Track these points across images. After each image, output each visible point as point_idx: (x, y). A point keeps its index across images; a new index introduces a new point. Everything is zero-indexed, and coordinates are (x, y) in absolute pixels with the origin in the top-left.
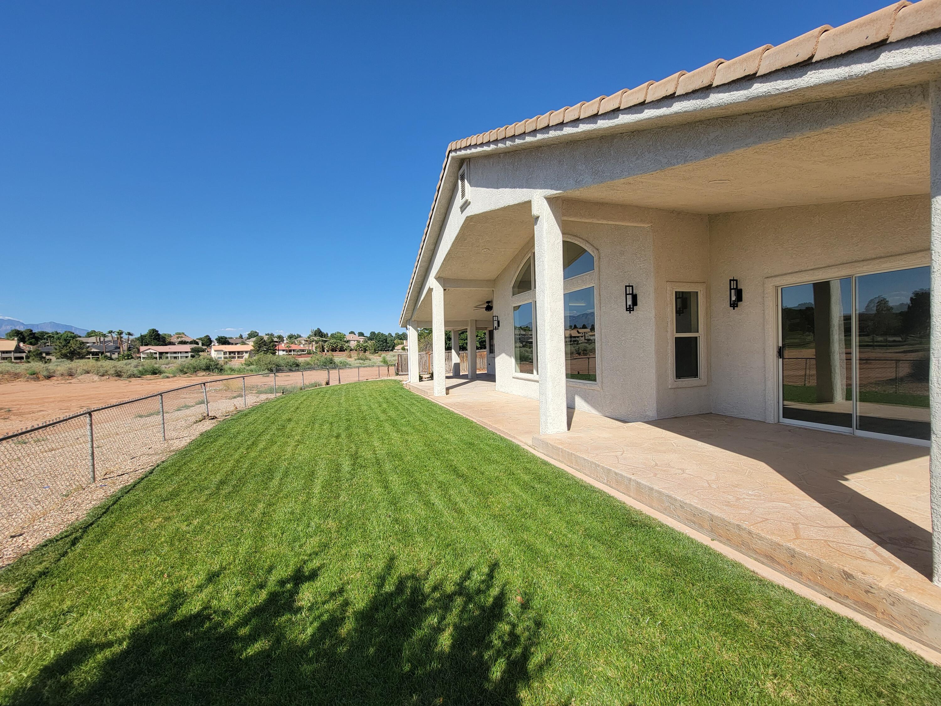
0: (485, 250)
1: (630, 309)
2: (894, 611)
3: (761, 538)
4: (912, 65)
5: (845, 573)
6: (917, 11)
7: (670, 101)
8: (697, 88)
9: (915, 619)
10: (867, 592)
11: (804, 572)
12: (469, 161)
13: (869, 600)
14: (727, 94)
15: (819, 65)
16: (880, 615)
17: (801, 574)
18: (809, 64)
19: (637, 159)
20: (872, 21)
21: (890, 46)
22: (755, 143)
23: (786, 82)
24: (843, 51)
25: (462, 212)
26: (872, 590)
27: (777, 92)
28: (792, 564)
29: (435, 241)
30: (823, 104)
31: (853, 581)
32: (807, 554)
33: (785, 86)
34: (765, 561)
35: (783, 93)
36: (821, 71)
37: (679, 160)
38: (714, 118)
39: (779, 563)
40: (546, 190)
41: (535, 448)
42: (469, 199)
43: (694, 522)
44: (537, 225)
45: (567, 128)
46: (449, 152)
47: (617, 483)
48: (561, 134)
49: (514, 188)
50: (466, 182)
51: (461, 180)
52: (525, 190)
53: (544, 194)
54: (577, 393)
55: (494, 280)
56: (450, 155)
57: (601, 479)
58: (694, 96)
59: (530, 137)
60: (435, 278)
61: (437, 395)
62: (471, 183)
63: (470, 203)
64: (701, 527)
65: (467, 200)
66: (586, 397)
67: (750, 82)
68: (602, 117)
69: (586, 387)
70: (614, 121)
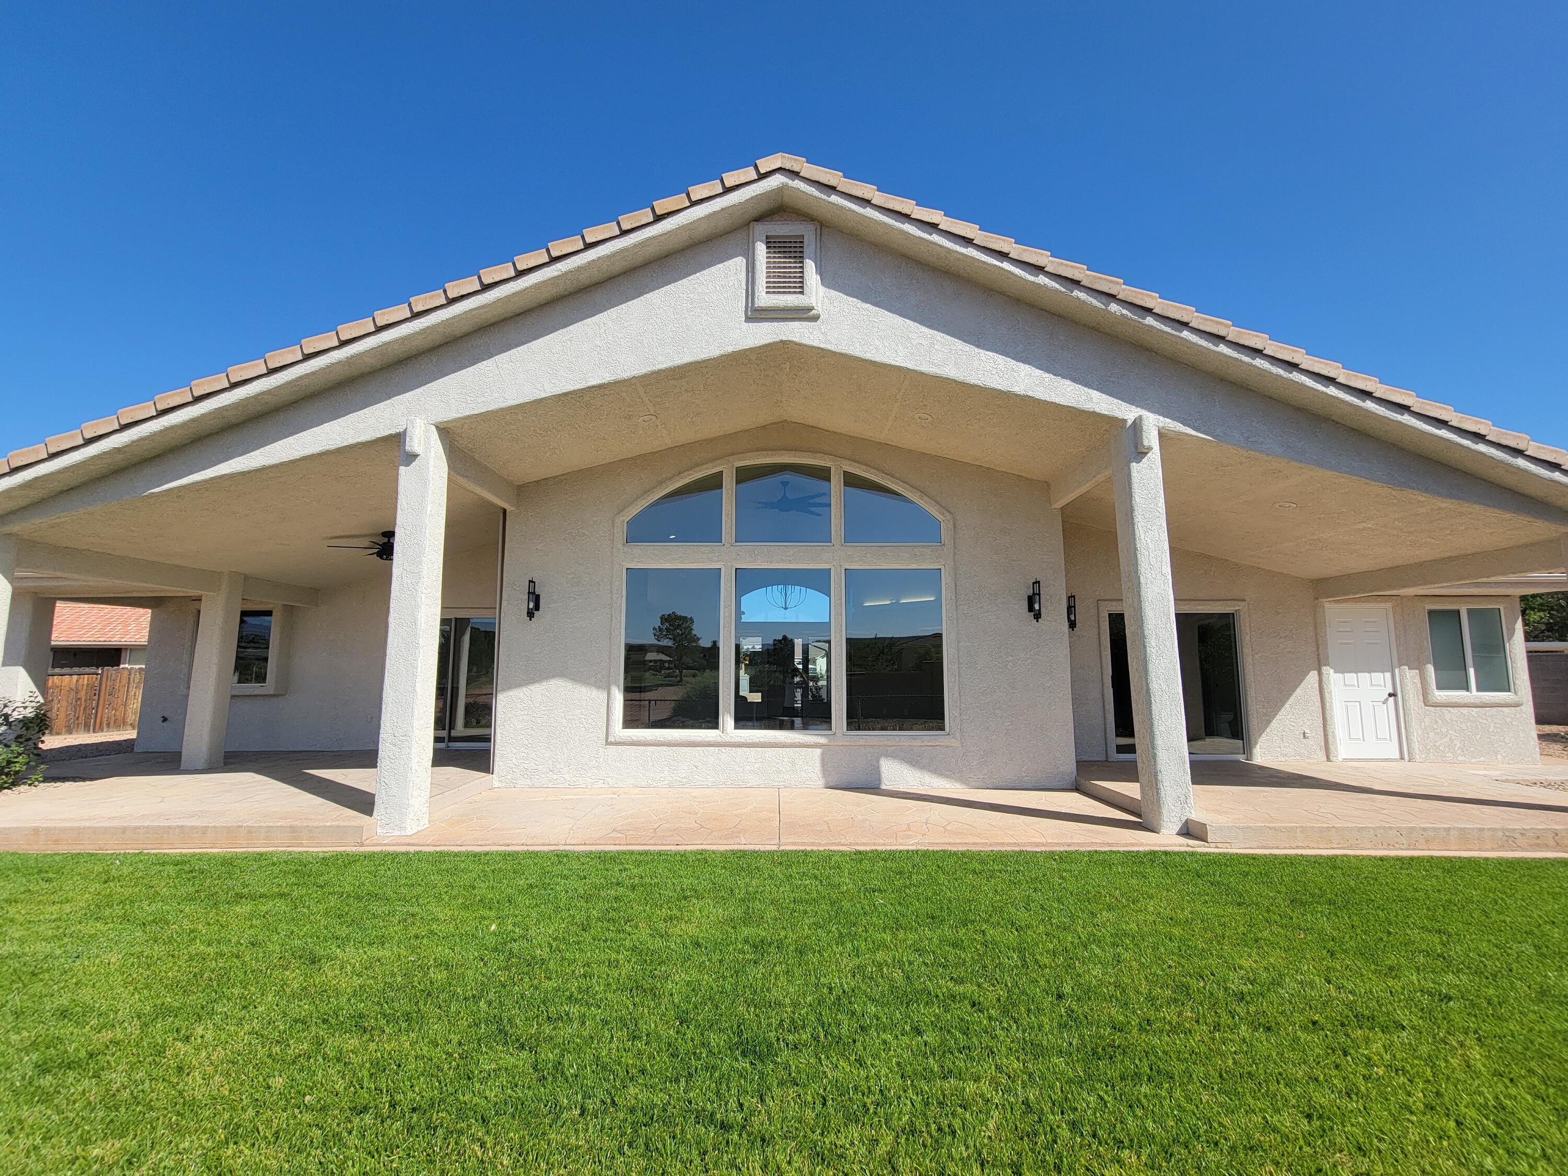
0: (648, 418)
1: (1038, 616)
25: (749, 319)
40: (1168, 420)
41: (1219, 845)
42: (819, 309)
43: (1538, 845)
44: (1141, 464)
45: (1302, 377)
46: (780, 170)
47: (1427, 841)
48: (1285, 376)
49: (1055, 375)
50: (810, 266)
51: (768, 247)
52: (1095, 394)
53: (1161, 425)
54: (886, 756)
55: (519, 487)
56: (777, 180)
57: (1397, 846)
58: (1503, 449)
59: (1198, 338)
60: (437, 427)
61: (409, 832)
62: (828, 280)
63: (816, 318)
64: (1547, 847)
65: (810, 309)
66: (914, 761)
67: (1552, 469)
68: (1374, 400)
69: (918, 743)
70: (1395, 415)
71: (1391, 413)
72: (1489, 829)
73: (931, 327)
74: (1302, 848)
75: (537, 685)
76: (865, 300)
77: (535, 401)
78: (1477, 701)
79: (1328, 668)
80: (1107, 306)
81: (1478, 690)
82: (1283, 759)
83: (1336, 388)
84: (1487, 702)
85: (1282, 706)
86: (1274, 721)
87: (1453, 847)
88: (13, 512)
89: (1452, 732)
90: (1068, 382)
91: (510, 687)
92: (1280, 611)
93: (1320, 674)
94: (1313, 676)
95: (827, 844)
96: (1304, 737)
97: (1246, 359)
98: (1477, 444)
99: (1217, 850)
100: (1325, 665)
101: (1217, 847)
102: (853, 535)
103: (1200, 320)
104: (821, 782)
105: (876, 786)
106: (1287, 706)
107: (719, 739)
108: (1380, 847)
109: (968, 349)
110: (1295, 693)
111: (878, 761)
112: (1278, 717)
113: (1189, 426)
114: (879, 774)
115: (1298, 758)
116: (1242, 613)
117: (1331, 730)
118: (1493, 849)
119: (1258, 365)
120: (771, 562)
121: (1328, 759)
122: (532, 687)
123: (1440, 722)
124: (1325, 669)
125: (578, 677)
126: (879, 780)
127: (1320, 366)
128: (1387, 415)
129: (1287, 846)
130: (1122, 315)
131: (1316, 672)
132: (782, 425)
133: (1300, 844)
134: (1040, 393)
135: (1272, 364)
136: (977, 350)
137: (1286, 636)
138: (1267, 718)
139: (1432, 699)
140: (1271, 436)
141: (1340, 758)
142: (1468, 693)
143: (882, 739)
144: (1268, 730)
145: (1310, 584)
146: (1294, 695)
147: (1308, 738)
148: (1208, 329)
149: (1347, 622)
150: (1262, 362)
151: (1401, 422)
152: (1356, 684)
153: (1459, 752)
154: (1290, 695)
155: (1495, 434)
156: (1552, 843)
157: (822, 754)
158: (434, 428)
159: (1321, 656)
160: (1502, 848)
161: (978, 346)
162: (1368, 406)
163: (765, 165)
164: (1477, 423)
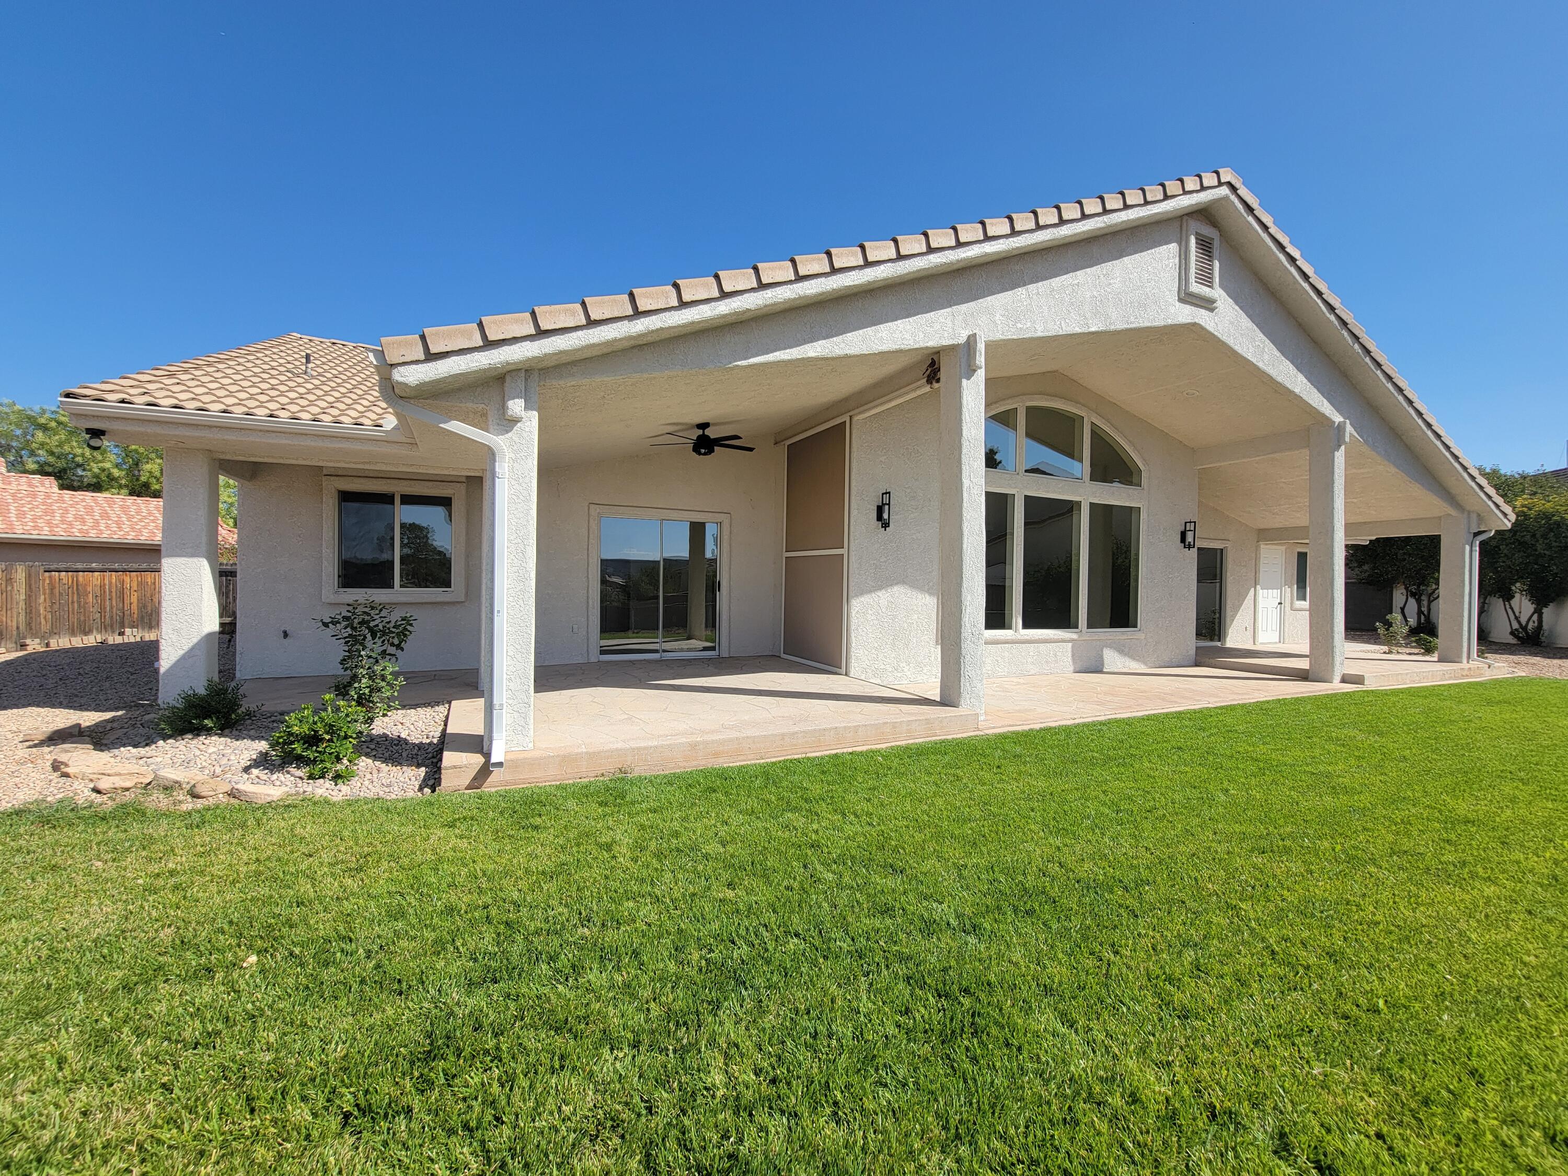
42: (1216, 303)
44: (1338, 453)
46: (1228, 183)
49: (1311, 384)
50: (1216, 266)
51: (1196, 242)
52: (1325, 402)
54: (1107, 647)
56: (1225, 191)
62: (1224, 282)
63: (1214, 310)
65: (1212, 301)
66: (1121, 650)
69: (1124, 637)
75: (883, 591)
85: (1239, 611)
86: (1235, 620)
91: (862, 593)
92: (1243, 549)
94: (1252, 591)
96: (1246, 630)
104: (1072, 669)
105: (1099, 669)
106: (1241, 609)
107: (1014, 637)
111: (1102, 651)
112: (1237, 618)
114: (1103, 661)
115: (1242, 643)
116: (1228, 549)
117: (1257, 625)
121: (1255, 644)
122: (880, 593)
124: (1257, 586)
126: (1103, 665)
131: (1254, 589)
132: (1055, 375)
137: (1244, 565)
138: (1233, 618)
141: (1259, 642)
143: (1106, 634)
144: (1232, 626)
145: (1256, 532)
146: (1244, 603)
157: (1072, 647)
159: (1257, 579)
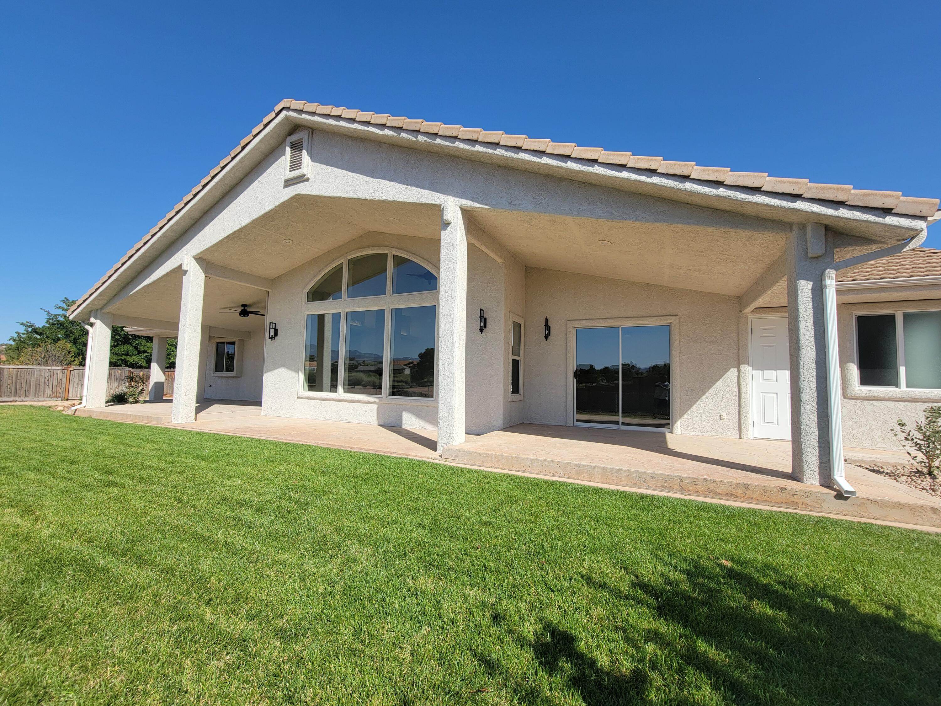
0: (287, 241)
1: (481, 330)
2: (808, 501)
3: (723, 483)
4: (812, 212)
5: (781, 488)
6: (817, 188)
7: (650, 174)
8: (678, 173)
9: (819, 501)
10: (793, 495)
11: (755, 496)
12: (313, 132)
13: (795, 499)
14: (700, 187)
15: (763, 193)
16: (800, 506)
17: (752, 498)
18: (758, 191)
19: (588, 205)
20: (796, 183)
21: (802, 199)
22: (694, 224)
23: (743, 195)
24: (780, 191)
25: (285, 186)
26: (796, 493)
27: (736, 198)
28: (746, 493)
29: (206, 209)
30: (739, 215)
31: (786, 491)
32: (756, 484)
33: (744, 197)
34: (726, 498)
35: (740, 200)
36: (764, 197)
37: (631, 217)
38: (663, 198)
39: (736, 496)
40: (464, 200)
41: (448, 460)
42: (309, 175)
43: (665, 487)
44: (446, 231)
45: (525, 154)
46: (283, 109)
47: (577, 473)
48: (514, 157)
49: (407, 185)
50: (304, 152)
51: (291, 148)
52: (426, 192)
53: (460, 204)
54: (405, 411)
55: (273, 280)
56: (284, 113)
57: (556, 474)
58: (672, 178)
59: (464, 145)
60: (195, 258)
61: (180, 422)
62: (314, 158)
63: (308, 180)
64: (672, 489)
65: (305, 175)
66: (418, 414)
67: (717, 186)
68: (573, 160)
69: (419, 404)
70: (588, 168)
71: (585, 167)
72: (625, 471)
73: (353, 172)
74: (494, 468)
75: (276, 370)
76: (327, 164)
77: (219, 241)
78: (904, 396)
79: (746, 366)
80: (416, 138)
81: (907, 386)
82: (700, 434)
83: (547, 157)
84: (916, 397)
85: (703, 394)
86: (695, 405)
87: (596, 480)
88: (105, 305)
89: (873, 423)
90: (413, 188)
91: (267, 371)
92: (708, 322)
93: (739, 371)
94: (733, 372)
95: (285, 439)
96: (721, 419)
97: (491, 151)
98: (651, 177)
99: (446, 463)
100: (744, 364)
101: (446, 461)
102: (399, 289)
103: (463, 133)
104: (376, 423)
105: (399, 428)
106: (707, 394)
107: (336, 398)
108: (544, 473)
109: (368, 180)
110: (716, 385)
111: (402, 413)
112: (698, 402)
113: (476, 201)
114: (402, 420)
115: (713, 434)
116: (673, 325)
117: (745, 414)
118: (627, 486)
119: (498, 153)
120: (360, 307)
121: (740, 437)
123: (860, 413)
124: (743, 367)
125: (289, 368)
126: (401, 423)
127: (536, 144)
128: (582, 169)
129: (486, 465)
130: (425, 141)
131: (736, 370)
132: (369, 234)
133: (493, 466)
134: (400, 198)
135: (506, 150)
136: (372, 179)
137: (711, 341)
138: (690, 403)
139: (850, 393)
140: (526, 198)
141: (751, 436)
142: (897, 389)
143: (403, 401)
144: (689, 412)
145: (737, 300)
146: (714, 386)
147: (723, 419)
148: (468, 138)
149: (772, 329)
150: (500, 150)
151: (592, 173)
152: (775, 379)
153: (878, 440)
154: (711, 387)
155: (665, 167)
156: (676, 486)
157: (378, 408)
158: (193, 259)
159: (741, 357)
160: (634, 485)
161: (373, 177)
162: (569, 165)
163: (277, 108)
164: (649, 161)
